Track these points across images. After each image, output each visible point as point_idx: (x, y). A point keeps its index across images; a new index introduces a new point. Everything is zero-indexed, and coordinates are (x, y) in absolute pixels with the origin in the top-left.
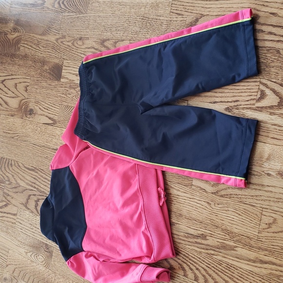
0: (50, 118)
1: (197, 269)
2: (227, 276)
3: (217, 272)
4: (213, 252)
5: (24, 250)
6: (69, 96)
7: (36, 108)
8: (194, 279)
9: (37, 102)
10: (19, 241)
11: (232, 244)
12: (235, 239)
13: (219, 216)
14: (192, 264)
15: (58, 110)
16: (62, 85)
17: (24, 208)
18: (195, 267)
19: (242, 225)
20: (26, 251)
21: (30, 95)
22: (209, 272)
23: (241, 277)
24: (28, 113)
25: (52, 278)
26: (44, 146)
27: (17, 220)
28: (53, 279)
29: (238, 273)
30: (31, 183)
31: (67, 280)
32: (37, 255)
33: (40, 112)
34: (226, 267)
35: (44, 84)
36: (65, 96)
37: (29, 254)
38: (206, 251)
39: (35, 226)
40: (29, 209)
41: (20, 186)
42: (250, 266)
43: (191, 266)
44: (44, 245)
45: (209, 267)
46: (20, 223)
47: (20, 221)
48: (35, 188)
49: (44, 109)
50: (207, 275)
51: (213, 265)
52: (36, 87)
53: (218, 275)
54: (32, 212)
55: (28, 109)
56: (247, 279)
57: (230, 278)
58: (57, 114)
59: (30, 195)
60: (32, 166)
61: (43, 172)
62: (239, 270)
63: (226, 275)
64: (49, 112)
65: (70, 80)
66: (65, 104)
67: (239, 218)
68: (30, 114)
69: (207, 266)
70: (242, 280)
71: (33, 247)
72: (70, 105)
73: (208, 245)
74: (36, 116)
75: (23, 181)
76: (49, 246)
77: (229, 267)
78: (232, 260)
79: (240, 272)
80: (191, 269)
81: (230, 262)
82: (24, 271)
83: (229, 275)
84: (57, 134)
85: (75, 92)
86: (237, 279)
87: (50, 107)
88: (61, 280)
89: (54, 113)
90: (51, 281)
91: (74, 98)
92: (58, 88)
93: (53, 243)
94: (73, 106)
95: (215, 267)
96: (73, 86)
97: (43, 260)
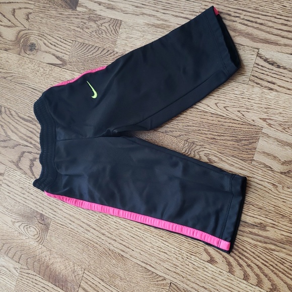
0: (58, 58)
1: (249, 266)
3: (278, 272)
4: (273, 247)
5: (10, 219)
6: (87, 30)
7: (40, 43)
8: (242, 278)
9: (41, 35)
10: (4, 207)
13: (288, 202)
14: (243, 259)
15: (70, 48)
16: (78, 15)
17: (15, 167)
18: (246, 263)
20: (14, 220)
21: (33, 25)
22: (265, 272)
24: (29, 48)
25: (46, 256)
27: (4, 181)
28: (48, 258)
30: (26, 138)
31: (66, 261)
32: (28, 227)
33: (44, 48)
35: (54, 13)
36: (81, 31)
37: (17, 225)
38: (264, 245)
39: (28, 190)
40: (21, 169)
41: (11, 139)
43: (241, 261)
45: (265, 265)
46: (8, 186)
47: (7, 183)
48: (31, 143)
49: (50, 45)
51: (272, 263)
52: (41, 15)
54: (25, 173)
55: (29, 44)
59: (24, 152)
60: (29, 117)
63: (288, 277)
64: (57, 49)
66: (81, 40)
68: (31, 50)
69: (263, 264)
71: (23, 216)
72: (86, 42)
73: (268, 238)
74: (39, 53)
75: (16, 133)
76: (45, 217)
80: (240, 265)
82: (8, 245)
85: (95, 26)
87: (59, 42)
89: (63, 51)
90: (45, 260)
91: (94, 33)
92: (72, 19)
93: (50, 214)
94: (91, 44)
95: (274, 265)
96: (93, 17)
97: (36, 233)
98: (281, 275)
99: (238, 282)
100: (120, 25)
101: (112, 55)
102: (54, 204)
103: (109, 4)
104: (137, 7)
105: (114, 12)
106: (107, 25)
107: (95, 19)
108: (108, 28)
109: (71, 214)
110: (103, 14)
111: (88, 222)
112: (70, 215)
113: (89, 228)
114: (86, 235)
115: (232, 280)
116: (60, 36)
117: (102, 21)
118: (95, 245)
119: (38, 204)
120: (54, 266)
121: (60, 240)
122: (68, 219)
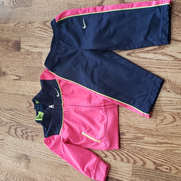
2: (141, 155)
11: (141, 135)
12: (142, 132)
19: (146, 123)
23: (149, 155)
26: (15, 94)
29: (147, 152)
34: (139, 150)
42: (154, 147)
44: (24, 156)
50: (128, 157)
53: (135, 156)
56: (153, 155)
57: (143, 156)
58: (21, 73)
61: (17, 110)
62: (147, 151)
65: (27, 50)
67: (143, 119)
70: (150, 156)
77: (141, 149)
78: (143, 145)
79: (148, 152)
81: (142, 146)
83: (142, 155)
84: (23, 85)
86: (147, 156)
88: (38, 175)
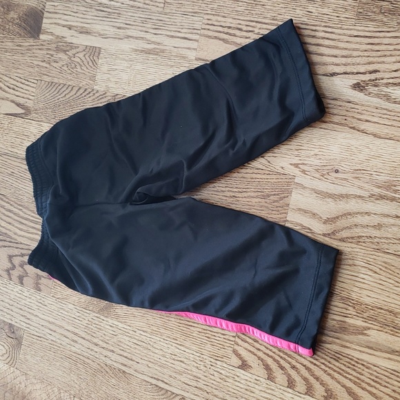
0: (18, 105)
1: (293, 367)
3: (332, 372)
6: (55, 65)
8: (286, 385)
14: (285, 359)
15: (34, 90)
16: (42, 45)
18: (289, 363)
22: (316, 373)
25: (20, 383)
28: (23, 385)
31: (49, 387)
35: (9, 45)
36: (48, 66)
43: (282, 362)
45: (315, 364)
49: (7, 89)
63: (346, 378)
64: (17, 93)
66: (48, 79)
72: (56, 80)
76: (15, 328)
80: (282, 368)
85: (66, 57)
87: (18, 84)
89: (25, 96)
90: (19, 388)
91: (65, 68)
92: (35, 51)
93: (22, 323)
94: (61, 82)
95: (326, 363)
96: (63, 47)
97: (5, 352)
98: (336, 375)
99: (281, 391)
100: (99, 54)
101: (91, 94)
102: (26, 309)
103: (82, 27)
104: (119, 28)
105: (89, 37)
106: (81, 55)
107: (65, 49)
108: (83, 59)
109: (51, 320)
110: (74, 41)
111: (74, 330)
112: (50, 322)
113: (76, 338)
114: (73, 348)
115: (273, 390)
116: (19, 75)
117: (74, 51)
118: (86, 360)
119: (5, 310)
120: (33, 395)
121: (38, 358)
122: (46, 327)
